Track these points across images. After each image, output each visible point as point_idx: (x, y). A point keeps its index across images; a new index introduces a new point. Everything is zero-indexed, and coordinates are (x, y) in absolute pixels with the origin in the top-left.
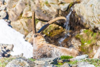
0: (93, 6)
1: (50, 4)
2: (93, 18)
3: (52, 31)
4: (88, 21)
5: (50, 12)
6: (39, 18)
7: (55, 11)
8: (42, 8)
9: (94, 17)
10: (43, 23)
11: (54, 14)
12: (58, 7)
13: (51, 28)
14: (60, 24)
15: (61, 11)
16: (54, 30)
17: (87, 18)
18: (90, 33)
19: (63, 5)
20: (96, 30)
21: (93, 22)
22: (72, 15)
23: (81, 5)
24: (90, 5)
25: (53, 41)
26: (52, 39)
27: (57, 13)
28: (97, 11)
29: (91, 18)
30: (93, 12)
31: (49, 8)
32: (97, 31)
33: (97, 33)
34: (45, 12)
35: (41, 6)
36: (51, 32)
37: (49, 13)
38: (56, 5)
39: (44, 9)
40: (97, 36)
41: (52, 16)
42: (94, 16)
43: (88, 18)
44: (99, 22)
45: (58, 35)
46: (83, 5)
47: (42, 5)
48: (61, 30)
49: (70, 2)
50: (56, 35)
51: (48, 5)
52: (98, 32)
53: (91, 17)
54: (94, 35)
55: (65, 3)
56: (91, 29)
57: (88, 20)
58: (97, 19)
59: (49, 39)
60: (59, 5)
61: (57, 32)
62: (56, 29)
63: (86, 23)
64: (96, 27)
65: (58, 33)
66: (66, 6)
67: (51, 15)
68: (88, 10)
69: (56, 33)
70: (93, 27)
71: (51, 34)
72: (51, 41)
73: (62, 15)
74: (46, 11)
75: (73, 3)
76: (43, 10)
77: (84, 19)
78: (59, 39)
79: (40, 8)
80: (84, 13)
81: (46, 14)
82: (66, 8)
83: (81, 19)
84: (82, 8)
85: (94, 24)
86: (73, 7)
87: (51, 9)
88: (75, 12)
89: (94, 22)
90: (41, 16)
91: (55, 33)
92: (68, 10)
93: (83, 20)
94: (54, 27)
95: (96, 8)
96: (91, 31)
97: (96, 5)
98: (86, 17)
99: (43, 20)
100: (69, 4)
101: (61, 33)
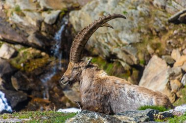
0: (105, 14)
1: (23, 11)
2: (107, 37)
3: (29, 61)
4: (97, 42)
5: (24, 26)
6: (2, 37)
7: (34, 23)
8: (8, 18)
9: (108, 34)
10: (12, 47)
11: (32, 30)
12: (38, 17)
13: (26, 56)
14: (44, 47)
15: (45, 24)
16: (32, 59)
18: (100, 64)
19: (49, 13)
20: (113, 59)
21: (106, 44)
22: (66, 31)
23: (84, 13)
24: (100, 13)
25: (31, 80)
26: (29, 77)
27: (38, 29)
29: (102, 36)
31: (23, 19)
32: (114, 60)
33: (115, 65)
34: (14, 27)
35: (6, 15)
36: (26, 62)
37: (21, 29)
38: (36, 14)
39: (13, 20)
40: (114, 70)
41: (27, 34)
42: (109, 34)
43: (97, 37)
44: (117, 43)
45: (40, 69)
46: (87, 13)
47: (9, 14)
48: (45, 60)
49: (62, 8)
50: (37, 69)
51: (20, 13)
52: (117, 62)
53: (102, 34)
54: (108, 69)
55: (52, 10)
56: (102, 58)
57: (97, 39)
58: (114, 38)
59: (24, 75)
60: (40, 13)
61: (37, 62)
62: (36, 57)
63: (92, 46)
64: (112, 53)
65: (40, 65)
66: (55, 14)
67: (26, 32)
69: (36, 64)
70: (108, 52)
71: (28, 66)
72: (28, 80)
73: (47, 31)
74: (16, 24)
75: (66, 10)
76: (11, 23)
78: (42, 76)
79: (4, 19)
81: (15, 30)
82: (53, 19)
84: (84, 19)
85: (110, 47)
86: (67, 16)
87: (27, 20)
88: (72, 26)
89: (108, 43)
90: (7, 34)
91: (34, 64)
92: (59, 22)
94: (33, 54)
96: (103, 60)
99: (11, 41)
100: (59, 11)
101: (45, 65)
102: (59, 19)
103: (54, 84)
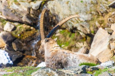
0: (69, 3)
1: (19, 2)
3: (23, 33)
5: (19, 11)
6: (6, 18)
7: (26, 9)
8: (10, 7)
10: (12, 24)
11: (24, 13)
13: (21, 30)
14: (32, 24)
15: (33, 9)
16: (25, 31)
17: (64, 17)
18: (67, 34)
19: (35, 3)
20: (74, 30)
22: (46, 14)
23: (56, 2)
24: (66, 2)
25: (25, 44)
26: (23, 42)
27: (28, 12)
28: (74, 9)
30: (70, 10)
31: (19, 7)
32: (75, 31)
33: (76, 34)
34: (13, 11)
35: (9, 5)
36: (21, 33)
37: (18, 13)
38: (27, 3)
39: (13, 7)
40: (75, 37)
44: (77, 21)
45: (30, 37)
46: (59, 2)
47: (10, 4)
48: (33, 32)
50: (28, 37)
51: (17, 3)
52: (77, 32)
53: (68, 15)
54: (72, 36)
59: (20, 42)
60: (29, 3)
61: (28, 33)
62: (27, 30)
64: (74, 27)
65: (30, 35)
66: (38, 3)
67: (21, 15)
68: (64, 8)
69: (27, 34)
70: (71, 26)
71: (22, 36)
72: (23, 44)
73: (34, 14)
74: (14, 10)
76: (11, 9)
77: (59, 18)
78: (31, 42)
79: (7, 7)
80: (60, 12)
81: (14, 13)
82: (38, 6)
83: (56, 18)
84: (56, 6)
85: (72, 23)
86: (46, 4)
87: (21, 7)
88: (49, 11)
89: (72, 21)
90: (9, 16)
91: (26, 34)
93: (58, 20)
94: (25, 28)
95: (73, 5)
96: (68, 31)
97: (74, 1)
98: (62, 16)
99: (11, 20)
100: (41, 1)
101: (33, 35)
102: (41, 7)
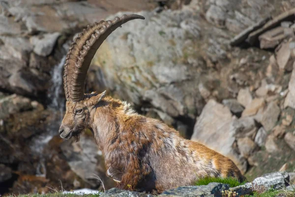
0: (130, 37)
1: (0, 37)
2: (134, 73)
3: (12, 116)
4: (119, 82)
5: (3, 60)
7: (18, 55)
9: (136, 69)
11: (14, 65)
12: (24, 46)
13: (8, 109)
14: (35, 94)
15: (36, 55)
16: (18, 112)
17: (117, 74)
19: (41, 38)
20: (145, 108)
21: (133, 85)
24: (122, 35)
25: (17, 146)
26: (13, 141)
27: (25, 63)
28: (143, 52)
29: (127, 72)
30: (133, 56)
31: (0, 49)
32: (147, 110)
36: (7, 118)
38: (20, 40)
41: (8, 72)
42: (138, 67)
43: (119, 74)
44: (151, 83)
48: (37, 113)
49: (61, 29)
50: (25, 128)
52: (152, 112)
53: (126, 69)
55: (45, 33)
57: (119, 77)
58: (145, 74)
59: (4, 139)
60: (27, 38)
61: (25, 117)
62: (24, 109)
63: (112, 88)
64: (144, 99)
65: (29, 122)
66: (50, 39)
67: (5, 70)
68: (118, 50)
69: (24, 120)
70: (136, 98)
71: (10, 124)
72: (12, 146)
73: (39, 67)
75: (68, 32)
77: (106, 77)
80: (106, 60)
82: (49, 47)
83: (96, 77)
85: (140, 89)
86: (70, 42)
87: (7, 50)
89: (137, 82)
91: (21, 120)
92: (57, 51)
93: (102, 80)
94: (18, 104)
95: (139, 42)
97: (141, 33)
98: (113, 70)
100: (56, 35)
102: (57, 48)
103: (54, 152)
